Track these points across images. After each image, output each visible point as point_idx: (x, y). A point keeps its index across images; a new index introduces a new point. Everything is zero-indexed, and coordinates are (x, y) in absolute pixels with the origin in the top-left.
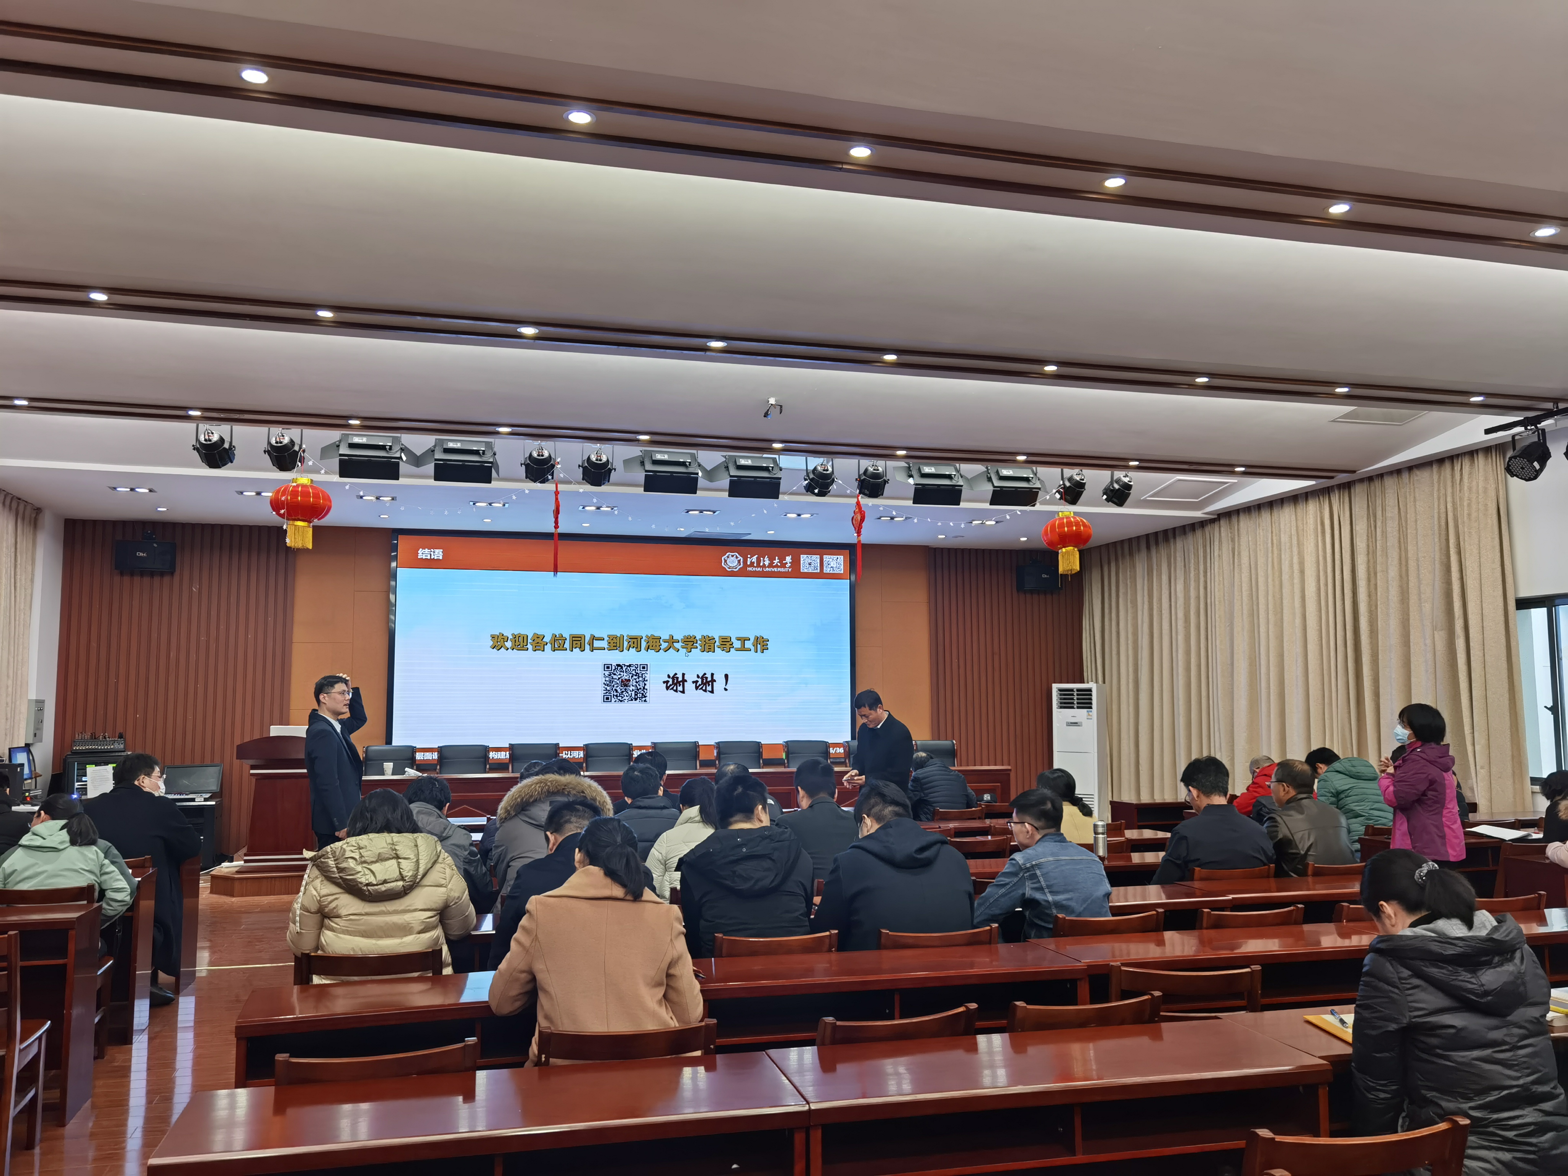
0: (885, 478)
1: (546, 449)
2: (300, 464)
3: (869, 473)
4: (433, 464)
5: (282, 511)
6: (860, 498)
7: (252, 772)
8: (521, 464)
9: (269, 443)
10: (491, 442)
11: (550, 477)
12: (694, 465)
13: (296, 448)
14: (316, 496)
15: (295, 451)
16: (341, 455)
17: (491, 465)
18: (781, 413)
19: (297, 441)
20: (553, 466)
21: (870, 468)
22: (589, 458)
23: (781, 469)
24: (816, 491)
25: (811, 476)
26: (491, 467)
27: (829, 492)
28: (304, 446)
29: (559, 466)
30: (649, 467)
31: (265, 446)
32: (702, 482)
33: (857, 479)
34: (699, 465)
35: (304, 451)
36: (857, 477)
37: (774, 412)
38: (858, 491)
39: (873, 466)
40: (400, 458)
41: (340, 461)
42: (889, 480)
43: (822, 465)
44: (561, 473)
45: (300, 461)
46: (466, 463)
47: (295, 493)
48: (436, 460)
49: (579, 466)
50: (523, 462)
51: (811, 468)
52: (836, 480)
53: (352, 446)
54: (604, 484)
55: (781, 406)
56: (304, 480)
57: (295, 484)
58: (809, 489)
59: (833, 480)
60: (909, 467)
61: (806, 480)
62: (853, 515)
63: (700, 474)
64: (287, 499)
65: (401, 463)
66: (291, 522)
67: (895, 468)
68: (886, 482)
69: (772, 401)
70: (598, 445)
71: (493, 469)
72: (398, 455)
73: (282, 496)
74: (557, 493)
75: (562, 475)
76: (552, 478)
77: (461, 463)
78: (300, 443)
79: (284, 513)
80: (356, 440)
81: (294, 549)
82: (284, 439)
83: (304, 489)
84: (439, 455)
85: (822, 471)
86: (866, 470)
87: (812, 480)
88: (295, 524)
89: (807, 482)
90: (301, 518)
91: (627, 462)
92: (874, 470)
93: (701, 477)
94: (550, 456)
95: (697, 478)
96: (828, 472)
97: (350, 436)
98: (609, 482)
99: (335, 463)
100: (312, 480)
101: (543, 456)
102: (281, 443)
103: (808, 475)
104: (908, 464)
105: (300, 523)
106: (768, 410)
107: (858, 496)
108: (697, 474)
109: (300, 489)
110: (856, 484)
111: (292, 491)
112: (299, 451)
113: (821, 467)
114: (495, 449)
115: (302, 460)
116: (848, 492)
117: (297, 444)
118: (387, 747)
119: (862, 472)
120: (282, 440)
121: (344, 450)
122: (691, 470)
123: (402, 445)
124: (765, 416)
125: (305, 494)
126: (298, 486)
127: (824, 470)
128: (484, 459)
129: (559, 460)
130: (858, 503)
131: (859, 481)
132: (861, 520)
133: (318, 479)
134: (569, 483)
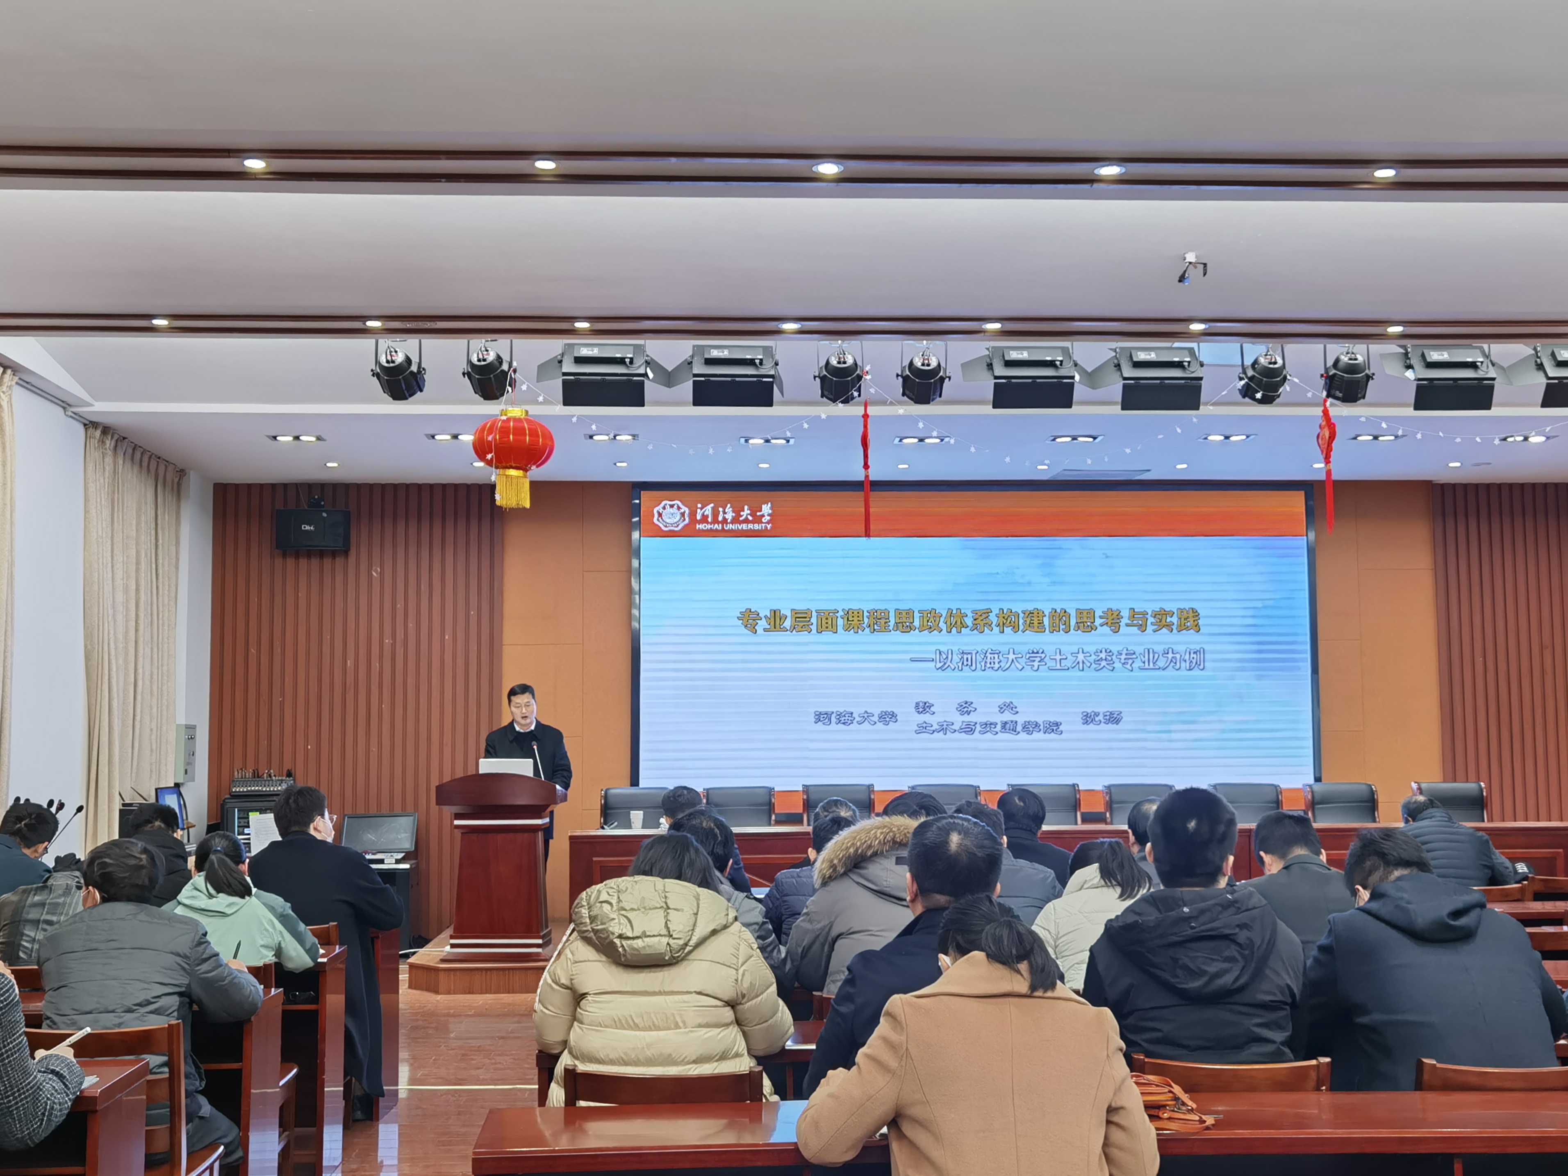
0: (1367, 371)
1: (849, 354)
2: (510, 389)
3: (1341, 364)
4: (690, 384)
5: (489, 456)
6: (1328, 404)
7: (457, 822)
8: (815, 377)
9: (469, 362)
10: (772, 347)
11: (856, 394)
12: (1068, 365)
13: (505, 367)
14: (533, 433)
15: (503, 371)
16: (564, 374)
17: (771, 380)
18: (1205, 274)
19: (506, 358)
20: (860, 378)
21: (1342, 357)
22: (911, 364)
23: (1202, 365)
24: (1259, 396)
25: (1250, 373)
26: (772, 383)
27: (1279, 396)
28: (515, 364)
29: (868, 377)
30: (1000, 370)
31: (464, 366)
32: (1079, 391)
33: (1322, 376)
34: (1076, 365)
35: (515, 371)
36: (1323, 372)
37: (1194, 274)
38: (1325, 393)
39: (1348, 353)
40: (645, 375)
41: (564, 382)
42: (1373, 374)
43: (1266, 355)
44: (871, 387)
45: (510, 385)
46: (737, 379)
47: (504, 431)
48: (695, 375)
49: (898, 375)
50: (817, 374)
51: (1248, 362)
52: (1288, 377)
53: (579, 360)
54: (933, 400)
55: (1205, 265)
56: (516, 412)
57: (504, 418)
58: (1247, 392)
59: (1285, 378)
60: (1406, 354)
61: (1241, 379)
62: (1319, 430)
63: (1077, 378)
64: (495, 439)
65: (646, 382)
66: (501, 471)
67: (1383, 356)
68: (1369, 378)
69: (1191, 257)
70: (925, 342)
71: (775, 385)
72: (641, 371)
73: (488, 435)
74: (866, 416)
75: (872, 391)
76: (859, 396)
77: (729, 379)
78: (509, 360)
79: (492, 459)
80: (585, 352)
81: (506, 509)
82: (488, 354)
83: (517, 424)
84: (699, 368)
85: (1267, 365)
86: (1337, 361)
87: (1251, 379)
88: (507, 473)
89: (1243, 382)
90: (514, 465)
91: (966, 366)
92: (1350, 359)
93: (1079, 382)
94: (855, 362)
95: (1072, 385)
96: (1276, 366)
97: (576, 346)
98: (940, 396)
99: (557, 385)
100: (527, 412)
101: (845, 363)
102: (485, 360)
103: (1244, 372)
104: (1404, 347)
105: (513, 472)
106: (1185, 272)
107: (1325, 401)
108: (1073, 377)
109: (512, 424)
110: (1322, 382)
111: (501, 427)
112: (509, 371)
113: (1266, 359)
114: (777, 357)
115: (513, 384)
116: (1309, 395)
117: (506, 361)
118: (633, 790)
119: (1330, 363)
120: (485, 357)
121: (569, 367)
122: (1063, 372)
123: (647, 356)
124: (1180, 281)
125: (519, 431)
126: (509, 420)
127: (1270, 363)
128: (762, 372)
129: (868, 368)
130: (1326, 412)
131: (1326, 378)
132: (1330, 437)
133: (535, 411)
134: (883, 403)
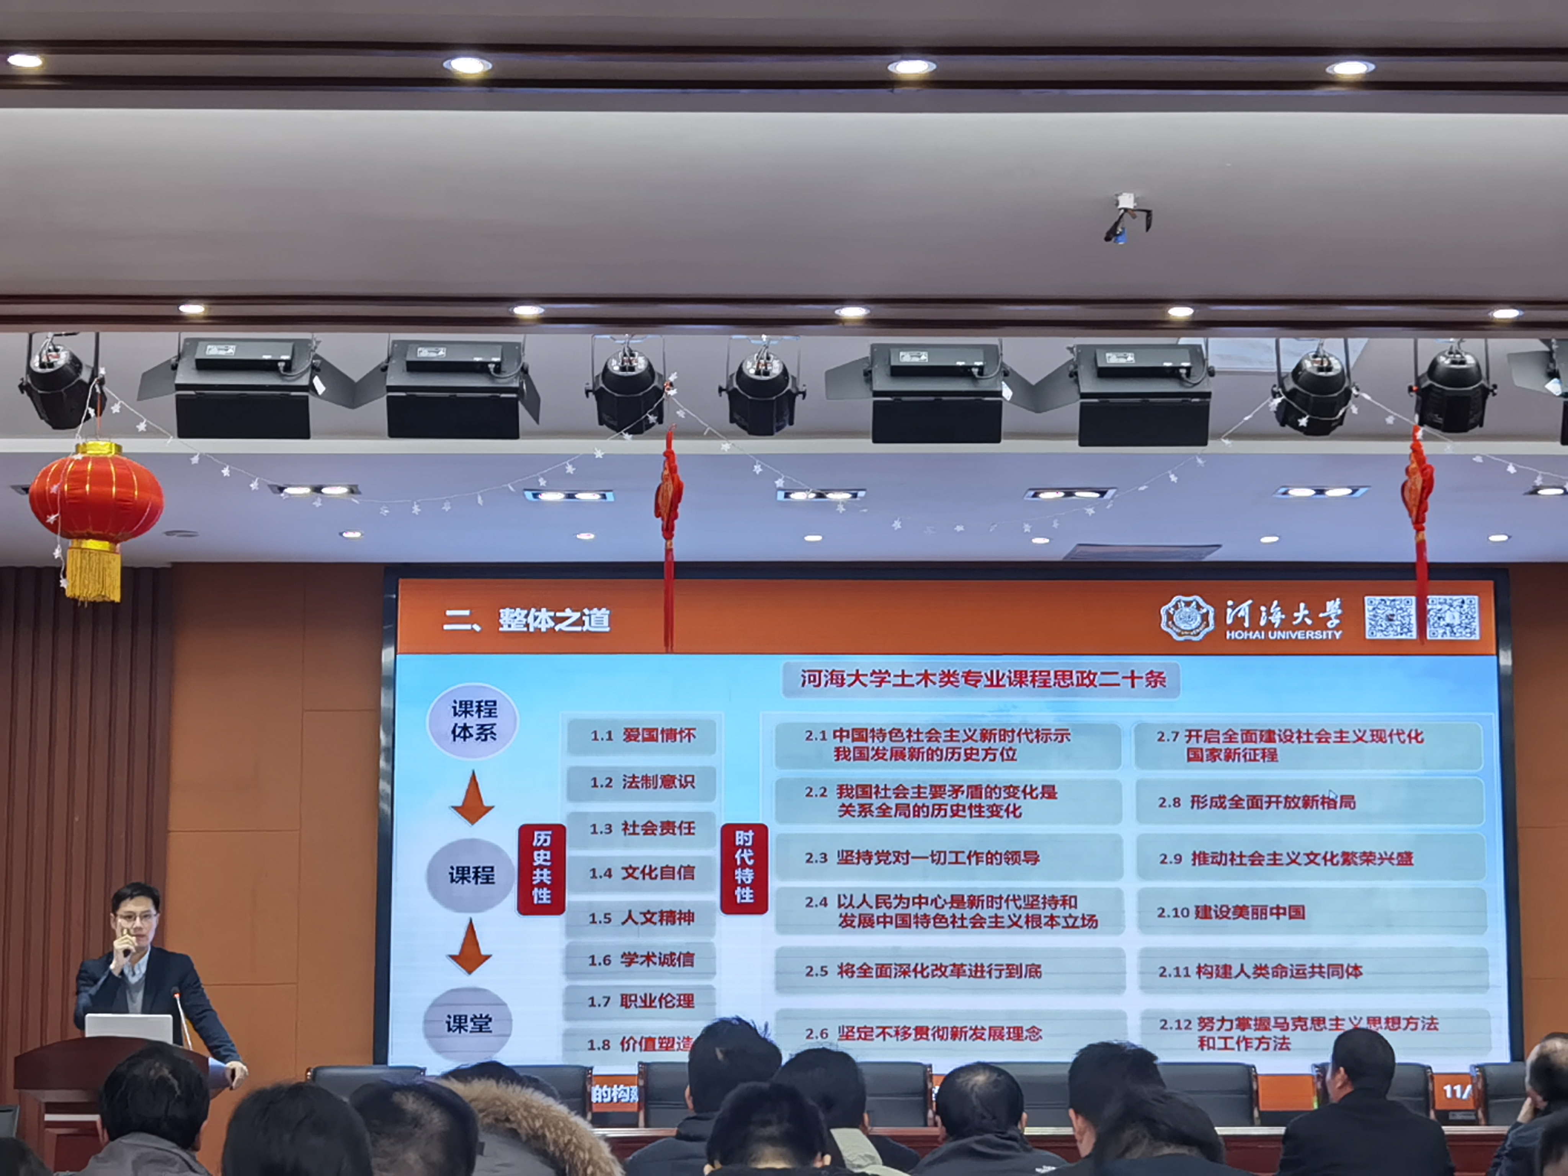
0: (1482, 382)
1: (641, 355)
2: (92, 411)
3: (1440, 369)
4: (382, 402)
5: (52, 519)
6: (1419, 434)
7: (49, 1117)
8: (587, 392)
9: (29, 370)
10: (519, 344)
11: (652, 419)
12: (992, 372)
13: (85, 376)
14: (124, 481)
15: (81, 382)
16: (179, 387)
17: (514, 396)
18: (1148, 227)
19: (87, 360)
20: (659, 392)
21: (1442, 359)
22: (740, 371)
23: (1211, 373)
24: (1303, 422)
25: (1290, 385)
26: (515, 401)
27: (1341, 422)
28: (102, 371)
29: (672, 392)
30: (883, 383)
31: (22, 374)
32: (1010, 417)
33: (1410, 389)
34: (1006, 374)
35: (101, 382)
36: (1413, 383)
37: (1135, 226)
38: (1417, 418)
39: (1451, 353)
40: (311, 388)
41: (179, 399)
42: (1495, 386)
43: (1315, 356)
44: (679, 408)
45: (93, 405)
46: (459, 395)
47: (78, 477)
48: (390, 389)
49: (721, 390)
50: (590, 387)
51: (1288, 367)
52: (1354, 392)
53: (205, 365)
54: (779, 429)
55: (1149, 213)
56: (101, 447)
57: (79, 457)
58: (1286, 416)
59: (1348, 394)
60: (1550, 353)
61: (1275, 395)
62: (1406, 478)
63: (1007, 393)
64: (63, 492)
65: (312, 399)
66: (74, 543)
67: (1515, 358)
68: (1485, 392)
69: (1127, 201)
70: (764, 337)
71: (520, 404)
72: (304, 381)
73: (52, 485)
74: (669, 455)
75: (681, 414)
76: (660, 421)
77: (447, 394)
78: (92, 365)
79: (56, 522)
80: (214, 351)
81: (83, 603)
82: (58, 357)
83: (100, 467)
84: (397, 378)
85: (1315, 372)
86: (1434, 364)
87: (1291, 394)
88: (83, 546)
89: (1278, 400)
90: (94, 533)
91: (834, 377)
92: (1454, 362)
93: (1010, 401)
94: (650, 367)
95: (1000, 404)
96: (1331, 374)
97: (201, 343)
98: (791, 423)
99: (168, 403)
100: (119, 448)
101: (632, 369)
102: (51, 365)
103: (1282, 386)
104: (1547, 342)
105: (92, 544)
106: (1116, 224)
107: (1416, 430)
108: (999, 394)
109: (89, 467)
110: (1413, 399)
111: (72, 473)
112: (91, 383)
113: (1313, 362)
114: (527, 359)
115: (100, 403)
116: (1390, 420)
117: (88, 367)
119: (1423, 368)
120: (52, 360)
121: (187, 376)
122: (984, 385)
123: (317, 357)
124: (1108, 239)
125: (101, 477)
126: (86, 460)
127: (1321, 369)
128: (501, 383)
129: (672, 378)
130: (1416, 450)
131: (1417, 392)
132: (1423, 488)
133: (131, 445)
134: (695, 434)
